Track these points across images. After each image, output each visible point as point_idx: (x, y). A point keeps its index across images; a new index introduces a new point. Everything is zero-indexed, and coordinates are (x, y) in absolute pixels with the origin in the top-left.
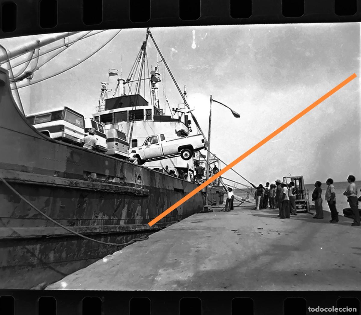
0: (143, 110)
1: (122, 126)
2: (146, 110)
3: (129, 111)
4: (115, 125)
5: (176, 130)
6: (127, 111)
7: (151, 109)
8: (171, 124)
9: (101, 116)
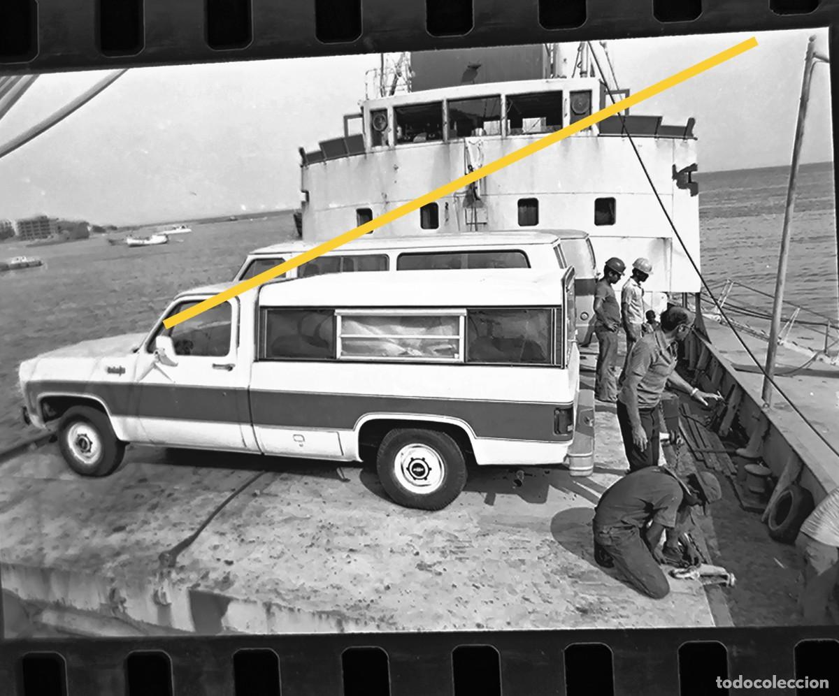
0: (559, 93)
1: (483, 151)
2: (572, 93)
3: (508, 97)
4: (451, 145)
5: (674, 167)
6: (499, 96)
7: (590, 92)
8: (658, 146)
9: (395, 108)
